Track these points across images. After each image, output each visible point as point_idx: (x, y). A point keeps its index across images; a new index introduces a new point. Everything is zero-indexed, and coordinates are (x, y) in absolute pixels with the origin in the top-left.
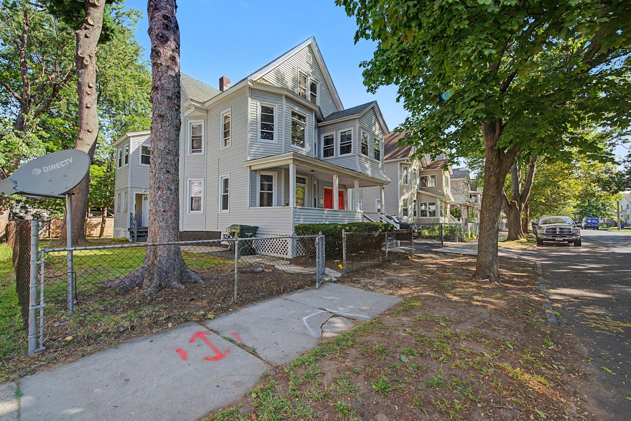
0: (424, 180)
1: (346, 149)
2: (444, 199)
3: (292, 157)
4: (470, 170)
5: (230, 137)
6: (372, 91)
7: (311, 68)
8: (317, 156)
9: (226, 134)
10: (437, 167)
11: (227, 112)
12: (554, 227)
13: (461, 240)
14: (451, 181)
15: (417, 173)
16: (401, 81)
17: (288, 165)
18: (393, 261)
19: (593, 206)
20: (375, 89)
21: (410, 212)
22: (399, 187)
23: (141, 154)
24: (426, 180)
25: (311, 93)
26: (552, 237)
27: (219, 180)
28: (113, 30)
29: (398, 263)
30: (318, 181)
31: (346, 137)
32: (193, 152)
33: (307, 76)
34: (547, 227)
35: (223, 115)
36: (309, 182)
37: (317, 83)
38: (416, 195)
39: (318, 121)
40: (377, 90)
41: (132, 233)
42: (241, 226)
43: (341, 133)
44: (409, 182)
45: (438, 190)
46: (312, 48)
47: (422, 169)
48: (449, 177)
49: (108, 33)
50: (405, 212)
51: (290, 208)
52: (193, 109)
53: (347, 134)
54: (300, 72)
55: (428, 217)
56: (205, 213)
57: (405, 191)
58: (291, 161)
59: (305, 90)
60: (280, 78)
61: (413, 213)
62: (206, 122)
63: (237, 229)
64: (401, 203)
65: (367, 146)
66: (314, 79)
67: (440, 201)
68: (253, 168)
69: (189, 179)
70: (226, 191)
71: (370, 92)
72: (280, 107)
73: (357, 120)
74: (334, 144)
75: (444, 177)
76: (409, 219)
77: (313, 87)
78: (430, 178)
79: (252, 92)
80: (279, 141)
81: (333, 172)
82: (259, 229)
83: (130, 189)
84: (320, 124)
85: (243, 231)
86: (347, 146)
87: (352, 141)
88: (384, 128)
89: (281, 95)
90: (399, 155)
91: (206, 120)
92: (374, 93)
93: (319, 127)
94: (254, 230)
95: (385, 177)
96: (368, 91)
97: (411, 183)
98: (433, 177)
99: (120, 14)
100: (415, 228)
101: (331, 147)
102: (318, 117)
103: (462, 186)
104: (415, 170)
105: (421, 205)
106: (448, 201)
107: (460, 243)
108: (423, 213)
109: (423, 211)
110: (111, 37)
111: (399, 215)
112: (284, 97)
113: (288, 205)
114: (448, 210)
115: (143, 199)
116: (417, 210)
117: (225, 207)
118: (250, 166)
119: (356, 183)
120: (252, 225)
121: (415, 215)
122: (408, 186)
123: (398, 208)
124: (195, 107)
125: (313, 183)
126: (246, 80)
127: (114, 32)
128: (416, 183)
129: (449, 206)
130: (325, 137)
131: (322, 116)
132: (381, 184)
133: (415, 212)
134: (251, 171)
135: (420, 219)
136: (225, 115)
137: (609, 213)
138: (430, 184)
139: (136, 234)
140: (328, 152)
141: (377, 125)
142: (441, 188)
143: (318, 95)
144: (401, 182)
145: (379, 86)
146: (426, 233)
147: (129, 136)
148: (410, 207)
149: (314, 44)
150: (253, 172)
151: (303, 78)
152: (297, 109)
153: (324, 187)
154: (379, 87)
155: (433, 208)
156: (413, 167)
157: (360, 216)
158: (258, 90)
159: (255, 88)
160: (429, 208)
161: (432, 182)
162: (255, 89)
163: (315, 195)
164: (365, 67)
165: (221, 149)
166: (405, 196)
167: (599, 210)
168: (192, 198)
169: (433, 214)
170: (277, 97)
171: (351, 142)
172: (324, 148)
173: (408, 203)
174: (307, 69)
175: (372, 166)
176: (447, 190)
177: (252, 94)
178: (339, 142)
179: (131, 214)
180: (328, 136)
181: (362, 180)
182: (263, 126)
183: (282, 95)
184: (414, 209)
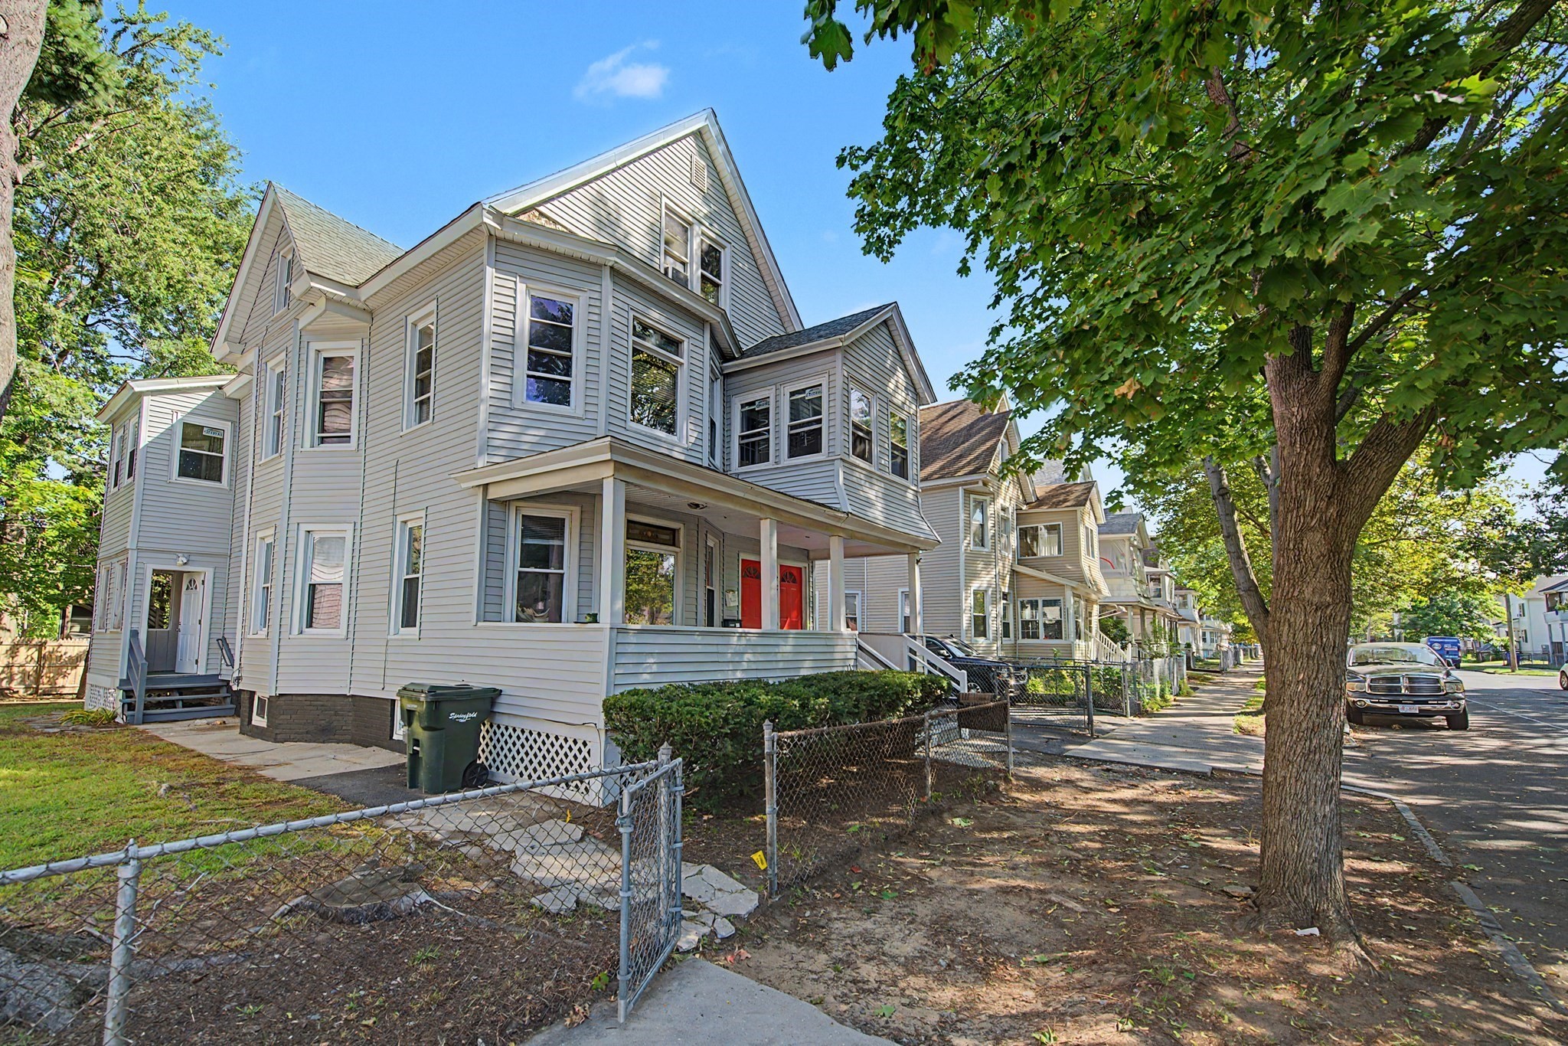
0: (1029, 537)
1: (805, 442)
2: (1081, 591)
3: (608, 456)
4: (1146, 513)
5: (431, 394)
6: (879, 252)
7: (706, 199)
8: (718, 462)
9: (423, 385)
10: (1065, 501)
11: (424, 315)
12: (1389, 675)
13: (1139, 711)
14: (1100, 542)
15: (1011, 515)
16: (973, 216)
17: (599, 483)
18: (950, 809)
19: (1441, 609)
20: (891, 244)
21: (994, 626)
22: (962, 558)
23: (178, 447)
24: (1035, 538)
25: (703, 276)
26: (1390, 702)
27: (394, 530)
28: (93, 64)
29: (966, 817)
30: (722, 536)
31: (805, 406)
32: (322, 440)
33: (690, 224)
34: (1371, 673)
35: (415, 325)
36: (688, 542)
37: (724, 248)
38: (1008, 578)
39: (723, 355)
40: (896, 249)
41: (129, 694)
42: (433, 689)
43: (792, 394)
44: (988, 542)
45: (1067, 564)
46: (708, 143)
47: (1025, 507)
48: (1095, 530)
49: (73, 71)
50: (980, 626)
51: (601, 630)
52: (322, 303)
53: (808, 396)
54: (667, 207)
55: (1042, 640)
56: (351, 636)
57: (980, 566)
58: (608, 471)
59: (684, 264)
60: (607, 220)
61: (1001, 628)
62: (366, 348)
63: (418, 701)
64: (968, 602)
65: (869, 433)
66: (713, 236)
67: (1075, 595)
68: (494, 493)
69: (304, 528)
70: (414, 568)
71: (873, 255)
72: (592, 302)
73: (839, 356)
74: (771, 427)
75: (1082, 531)
76: (989, 648)
77: (711, 259)
78: (1043, 533)
79: (501, 250)
80: (589, 408)
81: (760, 510)
82: (502, 699)
83: (132, 556)
84: (731, 366)
85: (444, 706)
86: (809, 433)
87: (824, 416)
88: (920, 385)
89: (598, 266)
90: (963, 467)
91: (366, 341)
92: (886, 260)
93: (726, 376)
94: (487, 701)
95: (924, 529)
96: (866, 251)
97: (994, 545)
98: (1051, 529)
99: (144, 37)
100: (1009, 676)
101: (759, 434)
102: (723, 345)
103: (1127, 555)
104: (1004, 509)
105: (1023, 607)
106: (1094, 597)
107: (1137, 720)
108: (1029, 629)
109: (1028, 622)
110: (84, 87)
111: (963, 633)
112: (607, 271)
113: (594, 618)
114: (1095, 619)
115: (184, 587)
116: (1011, 621)
117: (409, 618)
118: (486, 486)
119: (836, 546)
120: (478, 683)
121: (1006, 634)
122: (988, 555)
123: (960, 616)
124: (327, 299)
125: (701, 544)
126: (476, 210)
127: (95, 70)
128: (1006, 547)
129: (1096, 609)
130: (743, 406)
131: (737, 343)
132: (909, 548)
133: (1006, 626)
134: (490, 503)
135: (1021, 645)
136: (420, 326)
137: (1479, 625)
138: (1046, 549)
139: (139, 699)
140: (752, 452)
141: (900, 374)
142: (1077, 563)
143: (725, 280)
144: (966, 543)
145: (901, 233)
146: (1038, 686)
147: (137, 389)
148: (994, 613)
149: (714, 131)
150: (494, 507)
151: (679, 229)
152: (655, 316)
153: (743, 556)
154: (902, 239)
155: (1053, 614)
156: (1000, 502)
157: (848, 649)
158: (521, 244)
159: (509, 236)
160: (1045, 615)
161: (1050, 544)
162: (512, 242)
163: (709, 580)
164: (855, 168)
165: (405, 431)
166: (981, 582)
167: (1455, 617)
168: (313, 587)
169: (1055, 630)
170: (586, 270)
171: (819, 421)
172: (742, 437)
173: (988, 599)
174: (693, 204)
175: (887, 498)
176: (1091, 566)
177: (500, 258)
178: (786, 421)
179: (135, 634)
180: (753, 403)
181: (851, 535)
182: (537, 360)
183: (600, 266)
184: (1004, 616)
